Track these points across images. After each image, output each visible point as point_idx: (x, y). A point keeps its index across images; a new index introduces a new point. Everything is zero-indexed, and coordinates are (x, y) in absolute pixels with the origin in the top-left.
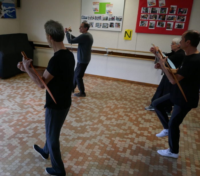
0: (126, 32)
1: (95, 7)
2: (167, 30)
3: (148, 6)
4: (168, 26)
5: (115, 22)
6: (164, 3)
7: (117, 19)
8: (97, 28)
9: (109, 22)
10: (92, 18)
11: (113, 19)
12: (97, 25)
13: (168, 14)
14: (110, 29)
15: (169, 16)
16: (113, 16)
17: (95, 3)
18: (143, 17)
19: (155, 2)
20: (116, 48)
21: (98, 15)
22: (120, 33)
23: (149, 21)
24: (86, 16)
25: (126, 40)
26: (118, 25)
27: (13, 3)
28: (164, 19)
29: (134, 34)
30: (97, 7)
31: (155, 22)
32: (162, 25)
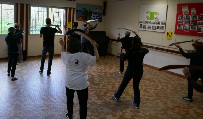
0: (168, 33)
1: (147, 15)
2: (198, 32)
3: (183, 14)
4: (199, 29)
5: (160, 25)
6: (195, 12)
7: (162, 23)
8: (148, 30)
9: (156, 25)
10: (145, 22)
11: (159, 23)
12: (149, 27)
13: (199, 20)
14: (157, 30)
15: (199, 22)
16: (159, 21)
17: (147, 12)
18: (180, 22)
19: (188, 11)
20: (161, 45)
21: (149, 21)
22: (164, 34)
23: (184, 25)
24: (142, 21)
25: (168, 39)
26: (162, 28)
27: (101, 12)
28: (195, 24)
29: (174, 35)
30: (149, 15)
31: (188, 26)
32: (195, 29)
